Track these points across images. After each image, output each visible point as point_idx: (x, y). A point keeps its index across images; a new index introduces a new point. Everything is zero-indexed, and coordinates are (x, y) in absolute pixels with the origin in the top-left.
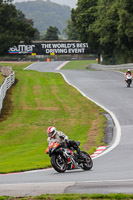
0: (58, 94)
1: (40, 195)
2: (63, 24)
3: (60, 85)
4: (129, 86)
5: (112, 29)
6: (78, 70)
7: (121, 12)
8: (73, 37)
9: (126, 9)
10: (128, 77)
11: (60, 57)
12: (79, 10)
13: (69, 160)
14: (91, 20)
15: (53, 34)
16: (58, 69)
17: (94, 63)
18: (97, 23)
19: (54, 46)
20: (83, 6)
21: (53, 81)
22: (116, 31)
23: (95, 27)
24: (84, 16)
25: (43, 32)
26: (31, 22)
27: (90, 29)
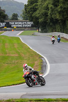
0: (17, 48)
1: (8, 99)
2: (20, 12)
3: (19, 43)
4: (53, 44)
5: (46, 15)
6: (28, 35)
7: (50, 6)
8: (25, 19)
9: (52, 4)
10: (53, 39)
11: (19, 29)
12: (28, 5)
13: (34, 81)
14: (35, 10)
15: (15, 17)
16: (18, 35)
17: (36, 32)
18: (38, 12)
19: (16, 23)
20: (31, 3)
21: (15, 41)
22: (48, 16)
23: (37, 14)
24: (31, 8)
25: (10, 16)
26: (4, 11)
27: (34, 15)
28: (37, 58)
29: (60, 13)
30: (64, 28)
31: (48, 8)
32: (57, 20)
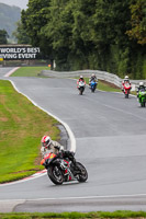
0: (6, 103)
2: (12, 27)
5: (67, 32)
6: (29, 76)
7: (76, 14)
8: (23, 41)
9: (81, 10)
11: (9, 62)
12: (29, 12)
14: (43, 22)
16: (7, 75)
17: (47, 70)
18: (49, 25)
20: (35, 7)
21: (1, 89)
22: (71, 34)
23: (48, 30)
24: (35, 18)
27: (42, 32)
28: (49, 125)
29: (97, 28)
30: (105, 61)
31: (72, 18)
32: (91, 44)
